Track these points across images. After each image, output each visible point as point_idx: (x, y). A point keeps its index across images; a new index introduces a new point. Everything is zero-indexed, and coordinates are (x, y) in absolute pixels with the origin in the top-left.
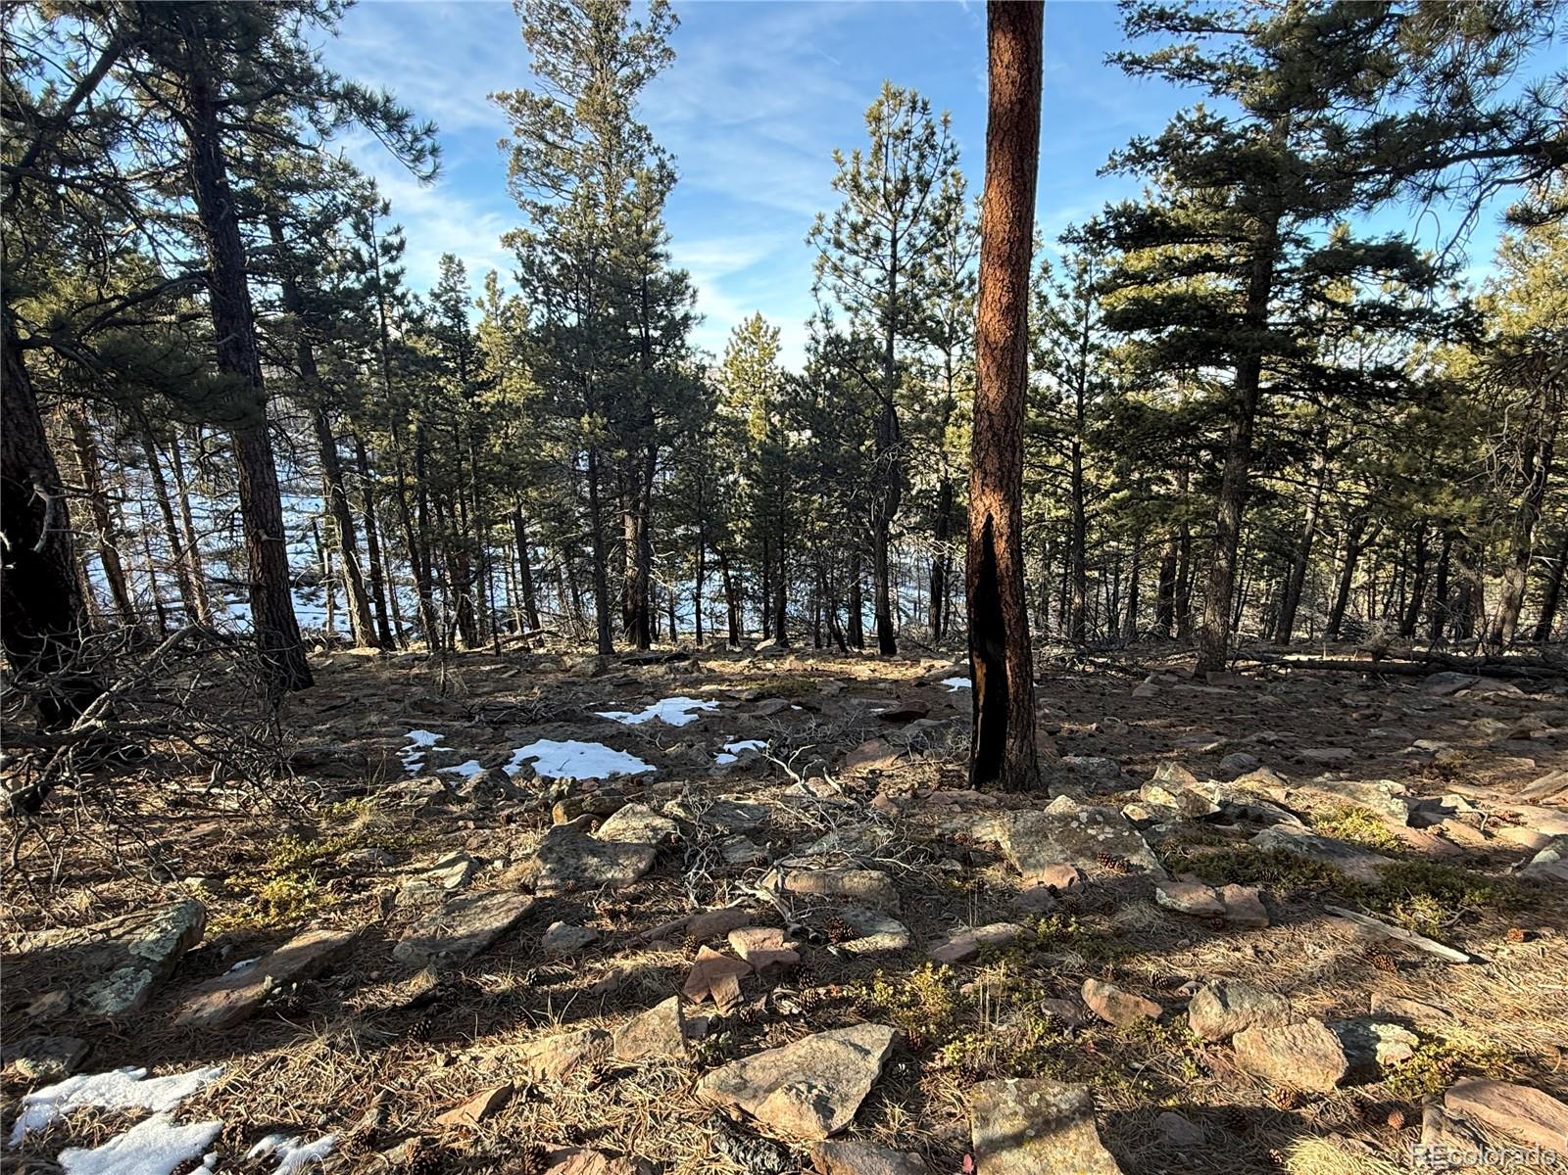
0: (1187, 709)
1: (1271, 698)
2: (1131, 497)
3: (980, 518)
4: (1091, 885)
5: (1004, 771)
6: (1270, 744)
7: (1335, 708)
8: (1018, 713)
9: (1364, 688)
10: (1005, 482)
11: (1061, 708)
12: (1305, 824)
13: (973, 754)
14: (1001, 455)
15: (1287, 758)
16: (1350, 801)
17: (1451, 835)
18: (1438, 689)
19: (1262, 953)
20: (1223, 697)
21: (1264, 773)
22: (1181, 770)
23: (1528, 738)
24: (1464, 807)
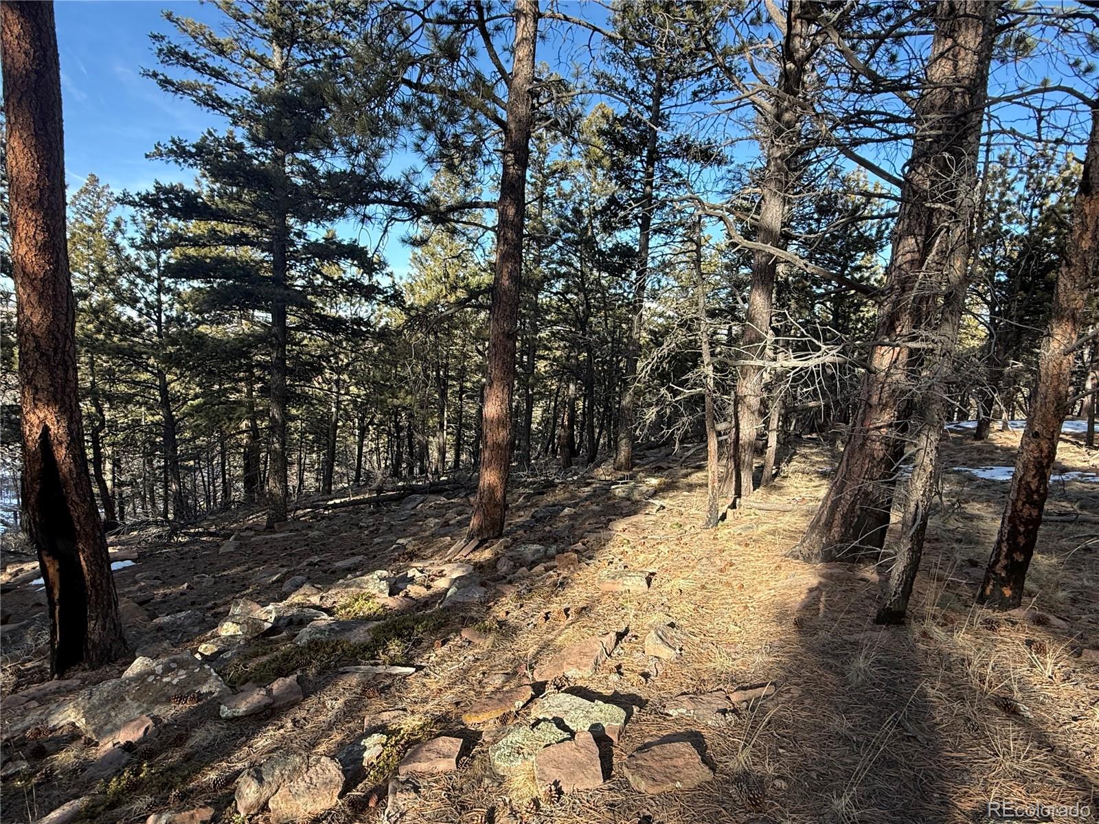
0: (260, 554)
1: (316, 533)
2: (205, 403)
3: (35, 429)
4: (165, 726)
5: (87, 651)
6: (315, 564)
7: (355, 530)
8: (97, 597)
9: (372, 513)
10: (59, 397)
11: (157, 578)
12: (330, 615)
13: (52, 646)
14: (51, 372)
15: (325, 572)
16: (358, 590)
17: (411, 594)
18: (409, 506)
19: (298, 721)
20: (285, 539)
21: (306, 588)
22: (249, 602)
23: (449, 525)
24: (418, 574)
